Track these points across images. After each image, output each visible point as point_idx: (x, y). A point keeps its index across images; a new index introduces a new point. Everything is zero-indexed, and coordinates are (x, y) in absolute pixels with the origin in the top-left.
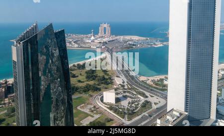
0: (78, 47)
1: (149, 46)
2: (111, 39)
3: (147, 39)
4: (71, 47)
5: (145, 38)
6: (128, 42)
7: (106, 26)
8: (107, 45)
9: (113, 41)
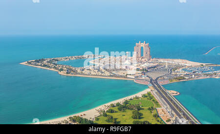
0: (111, 76)
1: (208, 77)
2: (152, 65)
3: (202, 65)
4: (101, 76)
5: (199, 64)
6: (176, 69)
7: (143, 45)
8: (148, 74)
9: (155, 67)
